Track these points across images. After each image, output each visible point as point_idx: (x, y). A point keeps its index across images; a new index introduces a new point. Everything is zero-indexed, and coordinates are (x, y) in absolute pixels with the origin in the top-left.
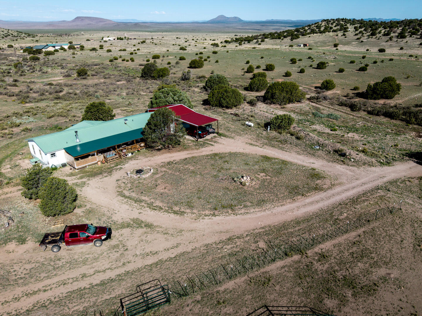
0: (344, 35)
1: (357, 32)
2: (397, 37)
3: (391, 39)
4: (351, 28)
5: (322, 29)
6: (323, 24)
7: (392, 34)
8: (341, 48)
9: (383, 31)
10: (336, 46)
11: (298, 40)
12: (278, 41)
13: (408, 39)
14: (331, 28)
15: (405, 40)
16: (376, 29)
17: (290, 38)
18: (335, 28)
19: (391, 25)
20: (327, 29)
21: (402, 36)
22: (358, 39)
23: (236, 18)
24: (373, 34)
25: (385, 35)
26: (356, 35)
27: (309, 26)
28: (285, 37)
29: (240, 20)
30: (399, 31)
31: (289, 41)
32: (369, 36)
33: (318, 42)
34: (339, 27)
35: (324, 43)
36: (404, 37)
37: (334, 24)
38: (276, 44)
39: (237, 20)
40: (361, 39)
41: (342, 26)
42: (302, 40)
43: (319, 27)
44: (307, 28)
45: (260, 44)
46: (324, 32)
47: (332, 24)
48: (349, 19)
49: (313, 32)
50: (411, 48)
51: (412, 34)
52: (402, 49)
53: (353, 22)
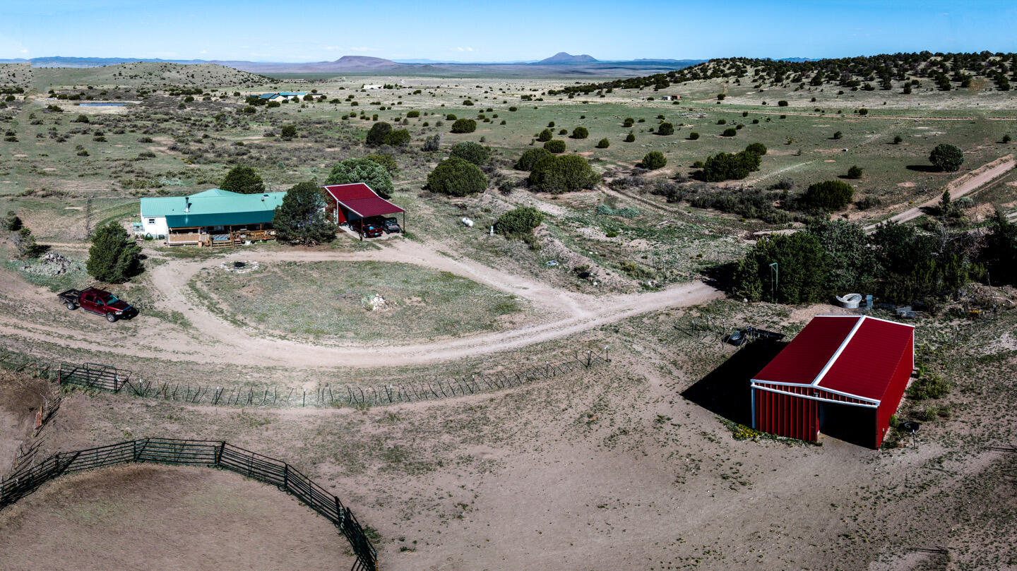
0: (737, 81)
1: (757, 77)
2: (811, 83)
3: (801, 87)
4: (750, 71)
5: (709, 73)
6: (711, 66)
7: (804, 80)
8: (728, 101)
9: (792, 76)
10: (721, 97)
11: (667, 89)
12: (634, 91)
13: (824, 86)
14: (722, 71)
15: (820, 88)
16: (783, 73)
17: (654, 86)
18: (727, 72)
19: (802, 67)
20: (716, 74)
21: (816, 82)
22: (756, 87)
23: (585, 56)
24: (778, 80)
25: (794, 81)
26: (755, 81)
27: (691, 68)
28: (647, 85)
29: (593, 60)
30: (813, 75)
31: (652, 90)
32: (772, 82)
33: (698, 92)
34: (733, 70)
35: (705, 94)
36: (820, 84)
37: (728, 66)
38: (629, 97)
39: (588, 60)
40: (761, 88)
41: (738, 68)
42: (673, 89)
43: (704, 70)
44: (686, 72)
45: (603, 96)
46: (710, 77)
47: (724, 66)
48: (749, 58)
49: (695, 77)
50: (827, 98)
51: (830, 79)
52: (813, 100)
53: (754, 63)
